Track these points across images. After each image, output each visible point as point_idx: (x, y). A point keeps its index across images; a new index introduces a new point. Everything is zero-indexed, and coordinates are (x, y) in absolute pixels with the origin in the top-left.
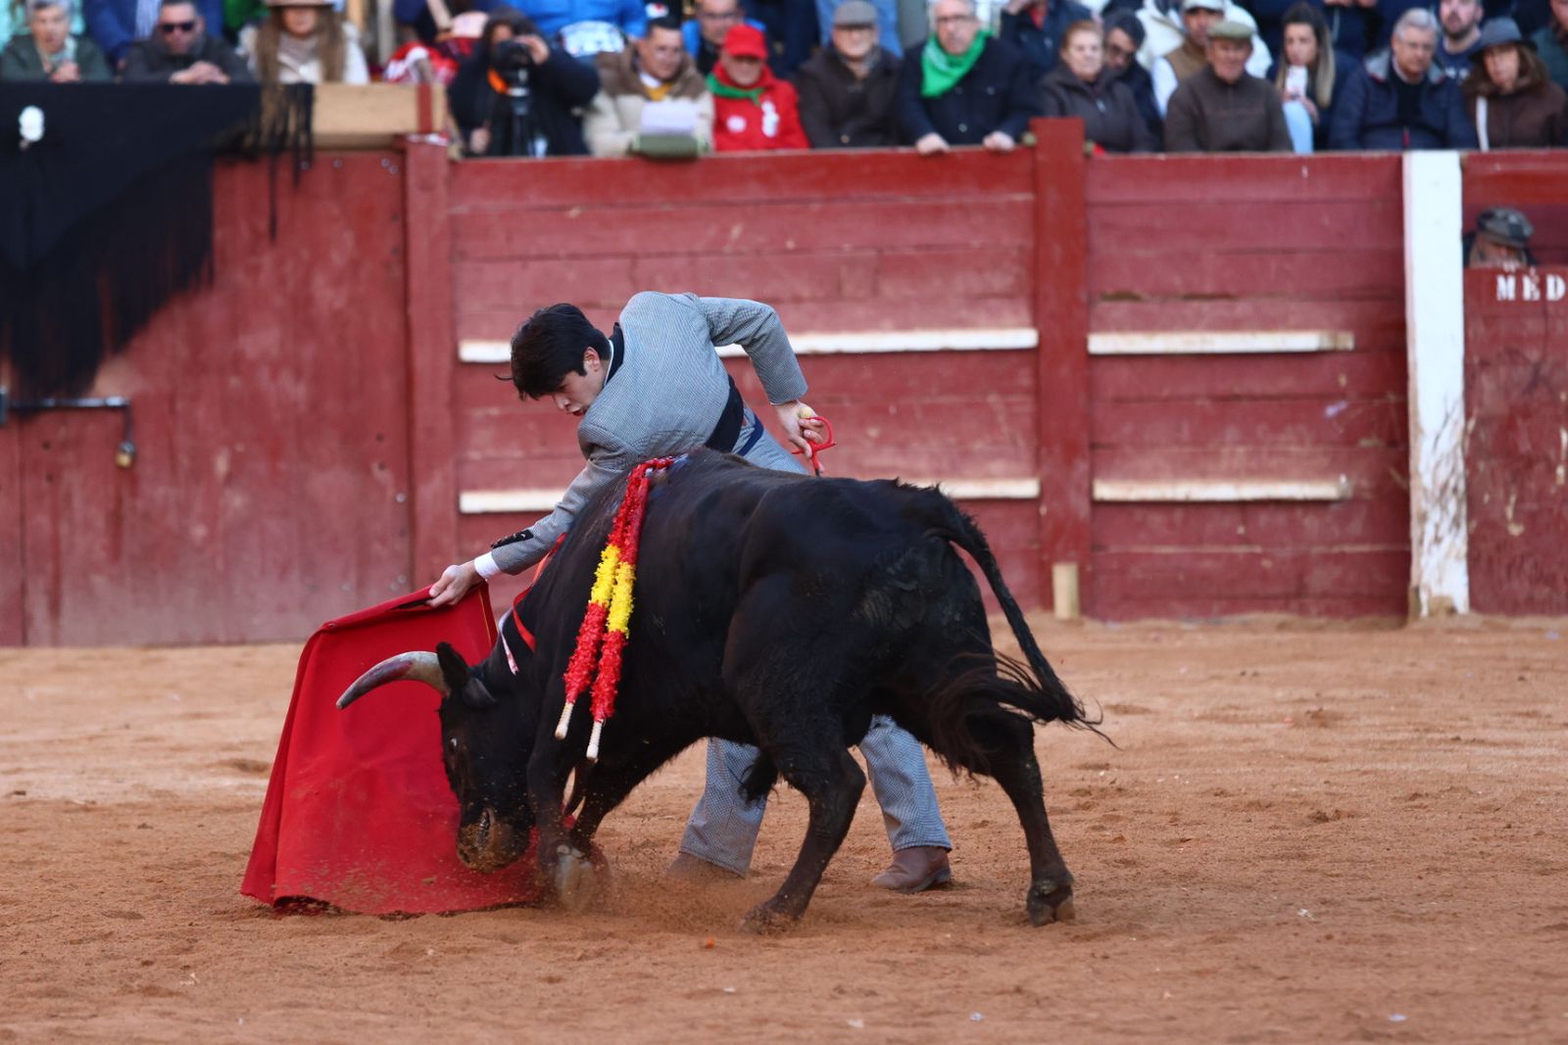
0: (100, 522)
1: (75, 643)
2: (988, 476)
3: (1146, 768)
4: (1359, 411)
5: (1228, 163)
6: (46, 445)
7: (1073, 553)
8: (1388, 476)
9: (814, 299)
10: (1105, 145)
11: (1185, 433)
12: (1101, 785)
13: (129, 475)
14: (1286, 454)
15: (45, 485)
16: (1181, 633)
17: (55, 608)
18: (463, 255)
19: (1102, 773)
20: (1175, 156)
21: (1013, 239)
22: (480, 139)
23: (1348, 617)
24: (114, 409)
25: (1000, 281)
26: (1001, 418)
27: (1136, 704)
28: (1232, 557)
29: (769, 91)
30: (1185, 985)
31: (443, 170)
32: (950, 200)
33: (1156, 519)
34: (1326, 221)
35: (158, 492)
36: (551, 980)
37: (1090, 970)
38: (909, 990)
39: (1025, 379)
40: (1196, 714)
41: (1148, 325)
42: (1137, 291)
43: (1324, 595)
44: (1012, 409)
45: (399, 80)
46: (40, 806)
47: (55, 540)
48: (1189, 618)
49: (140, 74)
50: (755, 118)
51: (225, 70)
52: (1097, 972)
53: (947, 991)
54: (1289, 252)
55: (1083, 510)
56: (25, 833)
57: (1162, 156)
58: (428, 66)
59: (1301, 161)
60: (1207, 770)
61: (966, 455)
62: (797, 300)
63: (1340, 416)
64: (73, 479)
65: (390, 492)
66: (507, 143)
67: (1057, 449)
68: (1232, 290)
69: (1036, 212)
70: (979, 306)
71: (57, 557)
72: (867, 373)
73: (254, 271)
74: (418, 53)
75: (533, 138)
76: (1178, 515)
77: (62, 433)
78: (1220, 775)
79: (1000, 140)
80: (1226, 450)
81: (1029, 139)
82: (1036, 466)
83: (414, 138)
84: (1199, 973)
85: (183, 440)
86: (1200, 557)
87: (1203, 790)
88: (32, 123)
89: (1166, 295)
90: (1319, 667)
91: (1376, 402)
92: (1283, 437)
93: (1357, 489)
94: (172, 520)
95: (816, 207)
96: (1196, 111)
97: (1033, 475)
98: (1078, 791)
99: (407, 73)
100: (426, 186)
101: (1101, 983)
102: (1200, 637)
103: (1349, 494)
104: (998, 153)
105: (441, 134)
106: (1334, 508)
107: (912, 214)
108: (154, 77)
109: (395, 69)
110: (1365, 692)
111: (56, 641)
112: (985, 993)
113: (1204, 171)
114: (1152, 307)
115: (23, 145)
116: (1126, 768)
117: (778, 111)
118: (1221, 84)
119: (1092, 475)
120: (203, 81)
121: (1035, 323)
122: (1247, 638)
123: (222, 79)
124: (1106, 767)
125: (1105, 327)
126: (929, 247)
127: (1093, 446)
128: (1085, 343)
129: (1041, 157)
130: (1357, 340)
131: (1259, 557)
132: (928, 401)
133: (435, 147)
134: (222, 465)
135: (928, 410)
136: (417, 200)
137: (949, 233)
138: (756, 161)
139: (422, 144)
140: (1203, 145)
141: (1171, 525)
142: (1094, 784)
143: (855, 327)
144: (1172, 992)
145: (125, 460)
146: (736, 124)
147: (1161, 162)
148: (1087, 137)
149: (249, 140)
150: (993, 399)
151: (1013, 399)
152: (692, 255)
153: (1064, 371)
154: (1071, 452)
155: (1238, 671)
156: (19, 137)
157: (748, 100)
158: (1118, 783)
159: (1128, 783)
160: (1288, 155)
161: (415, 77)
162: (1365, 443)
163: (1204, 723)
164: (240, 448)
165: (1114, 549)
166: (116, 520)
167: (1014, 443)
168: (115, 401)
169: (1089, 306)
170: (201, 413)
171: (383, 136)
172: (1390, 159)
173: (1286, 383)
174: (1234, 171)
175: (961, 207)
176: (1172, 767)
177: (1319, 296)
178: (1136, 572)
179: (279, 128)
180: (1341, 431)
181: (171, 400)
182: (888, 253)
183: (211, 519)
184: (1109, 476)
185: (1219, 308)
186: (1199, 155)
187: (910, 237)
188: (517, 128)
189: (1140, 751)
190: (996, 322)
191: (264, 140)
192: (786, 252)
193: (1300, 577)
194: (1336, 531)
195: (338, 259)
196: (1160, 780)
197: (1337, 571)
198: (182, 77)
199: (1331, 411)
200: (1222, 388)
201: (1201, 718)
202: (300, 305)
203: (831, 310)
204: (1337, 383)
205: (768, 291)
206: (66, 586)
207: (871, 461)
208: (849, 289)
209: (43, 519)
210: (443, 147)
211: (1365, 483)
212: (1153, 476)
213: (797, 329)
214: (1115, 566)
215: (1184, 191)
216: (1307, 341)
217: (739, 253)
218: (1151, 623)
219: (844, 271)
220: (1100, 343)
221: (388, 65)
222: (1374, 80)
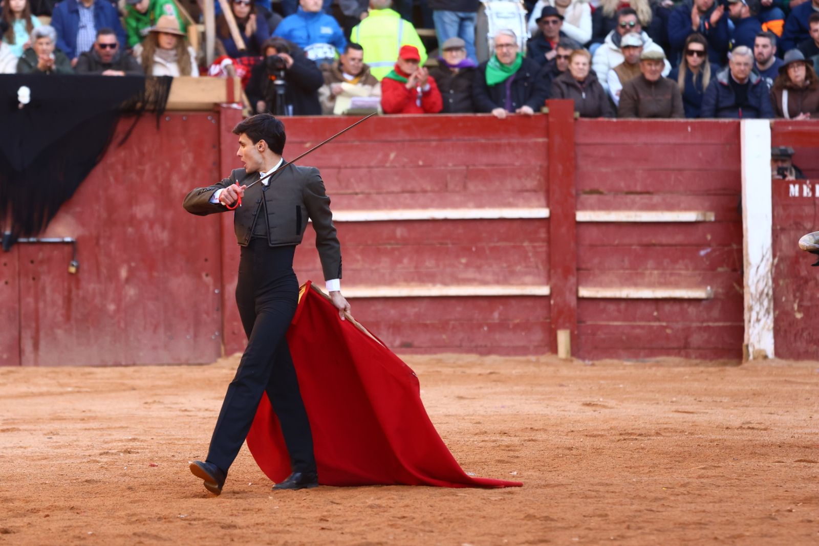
0: (60, 302)
1: (46, 365)
2: (524, 284)
4: (717, 253)
5: (649, 124)
6: (32, 262)
7: (567, 325)
8: (732, 287)
9: (433, 191)
11: (627, 263)
13: (75, 277)
14: (679, 275)
15: (31, 282)
16: (624, 367)
17: (36, 346)
20: (622, 120)
21: (537, 162)
22: (261, 105)
23: (711, 360)
24: (68, 243)
25: (530, 183)
26: (530, 254)
27: (598, 403)
28: (651, 327)
32: (504, 141)
33: (611, 307)
34: (700, 155)
35: (91, 286)
39: (543, 234)
41: (607, 207)
42: (601, 190)
43: (699, 348)
44: (536, 249)
45: (217, 75)
47: (37, 310)
48: (628, 359)
54: (680, 170)
55: (573, 302)
57: (614, 120)
58: (232, 68)
59: (688, 124)
61: (513, 273)
62: (424, 191)
63: (707, 255)
64: (46, 280)
65: (211, 288)
67: (560, 271)
68: (651, 189)
69: (549, 147)
70: (519, 195)
71: (37, 320)
72: (460, 230)
73: (141, 173)
74: (227, 61)
75: (287, 105)
76: (623, 306)
77: (41, 255)
80: (648, 272)
81: (545, 110)
82: (549, 280)
83: (225, 105)
85: (103, 259)
86: (633, 327)
88: (24, 95)
89: (617, 192)
91: (726, 249)
92: (677, 266)
93: (716, 294)
94: (97, 301)
95: (434, 144)
96: (635, 97)
97: (547, 284)
99: (221, 71)
102: (634, 369)
103: (712, 296)
105: (238, 103)
106: (704, 302)
107: (484, 148)
111: (36, 364)
113: (637, 128)
114: (609, 197)
115: (20, 106)
118: (649, 83)
119: (578, 284)
121: (548, 206)
122: (658, 370)
125: (584, 208)
126: (493, 165)
127: (578, 269)
128: (574, 216)
129: (551, 119)
130: (716, 216)
131: (664, 328)
132: (492, 245)
133: (235, 109)
134: (123, 273)
135: (492, 249)
136: (226, 137)
137: (504, 158)
139: (230, 108)
141: (619, 311)
143: (454, 206)
145: (73, 270)
147: (613, 122)
148: (576, 110)
149: (139, 105)
150: (526, 244)
151: (536, 244)
152: (369, 167)
153: (563, 230)
154: (567, 272)
156: (19, 102)
160: (681, 120)
161: (225, 73)
162: (720, 269)
164: (133, 264)
165: (589, 323)
166: (68, 301)
167: (537, 267)
168: (68, 239)
169: (578, 195)
170: (113, 246)
171: (208, 104)
172: (734, 122)
173: (679, 238)
174: (652, 128)
175: (509, 145)
177: (695, 193)
178: (601, 335)
180: (708, 263)
181: (98, 239)
182: (471, 168)
183: (118, 301)
184: (587, 284)
185: (645, 199)
186: (634, 119)
187: (483, 160)
188: (279, 101)
190: (528, 204)
192: (419, 166)
193: (686, 338)
194: (706, 316)
195: (185, 167)
197: (706, 335)
199: (702, 253)
200: (645, 240)
202: (165, 189)
203: (442, 196)
204: (706, 238)
205: (409, 187)
206: (42, 334)
207: (462, 275)
208: (451, 186)
209: (30, 300)
210: (241, 110)
211: (720, 290)
212: (609, 285)
213: (424, 207)
214: (589, 331)
215: (627, 138)
216: (690, 216)
217: (395, 167)
218: (608, 361)
219: (449, 177)
220: (582, 216)
221: (210, 66)
222: (722, 84)
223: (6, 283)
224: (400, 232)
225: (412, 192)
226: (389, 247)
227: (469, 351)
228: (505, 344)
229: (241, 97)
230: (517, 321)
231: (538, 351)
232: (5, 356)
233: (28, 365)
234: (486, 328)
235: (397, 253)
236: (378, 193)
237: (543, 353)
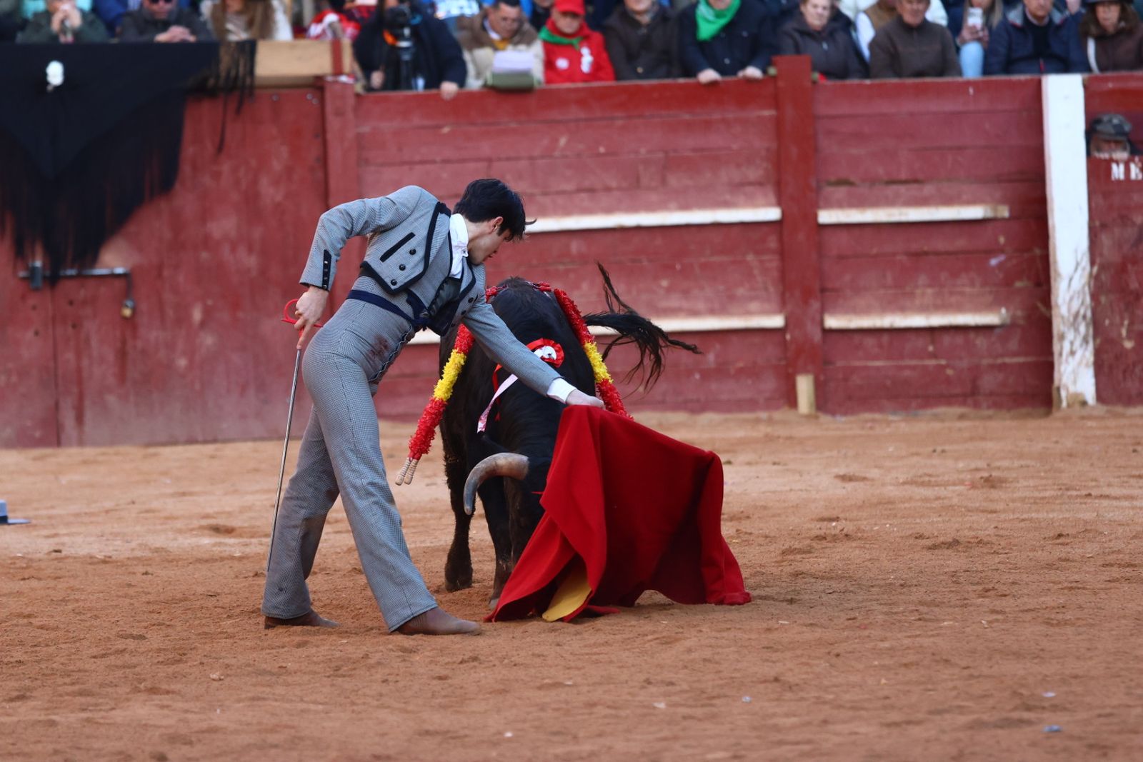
0: (111, 356)
1: (95, 444)
2: (748, 313)
3: (865, 519)
4: (1014, 261)
5: (916, 86)
6: (71, 303)
7: (810, 367)
8: (1035, 308)
9: (619, 189)
10: (827, 74)
11: (889, 279)
12: (833, 533)
13: (131, 322)
14: (962, 294)
15: (70, 330)
16: (889, 423)
17: (80, 419)
18: (367, 162)
19: (834, 524)
20: (877, 81)
21: (762, 143)
22: (377, 78)
23: (1009, 409)
24: (119, 276)
25: (753, 173)
26: (756, 272)
27: (857, 474)
28: (925, 367)
29: (586, 39)
30: (897, 674)
31: (351, 101)
32: (716, 116)
33: (870, 341)
34: (987, 126)
35: (152, 335)
36: (440, 678)
37: (827, 664)
38: (699, 681)
39: (773, 243)
40: (901, 481)
41: (861, 203)
42: (852, 179)
43: (991, 394)
44: (764, 265)
45: (318, 37)
46: (71, 560)
47: (79, 370)
48: (894, 412)
49: (132, 36)
50: (576, 60)
51: (193, 32)
52: (832, 666)
53: (726, 681)
54: (960, 149)
55: (817, 336)
56: (61, 580)
57: (868, 82)
58: (339, 26)
59: (968, 83)
60: (909, 520)
61: (732, 298)
62: (608, 189)
63: (1000, 265)
64: (90, 327)
66: (396, 81)
67: (797, 293)
68: (920, 176)
69: (778, 122)
70: (739, 192)
71: (80, 382)
72: (659, 241)
73: (217, 176)
74: (331, 18)
75: (415, 77)
76: (885, 338)
77: (82, 293)
78: (919, 523)
79: (753, 72)
80: (918, 291)
82: (782, 306)
83: (330, 79)
84: (906, 665)
85: (168, 296)
86: (901, 368)
87: (907, 534)
88: (55, 73)
89: (873, 181)
90: (989, 445)
91: (1026, 255)
92: (959, 281)
93: (1014, 318)
94: (162, 355)
95: (619, 123)
96: (892, 49)
97: (780, 312)
98: (817, 537)
99: (324, 32)
100: (340, 113)
101: (836, 673)
102: (903, 425)
103: (1008, 321)
104: (750, 81)
105: (349, 75)
106: (997, 331)
107: (689, 126)
108: (144, 38)
109: (315, 30)
110: (1023, 462)
111: (81, 443)
112: (752, 682)
113: (898, 92)
114: (863, 190)
115: (50, 88)
116: (851, 520)
117: (592, 54)
118: (909, 29)
119: (822, 311)
120: (177, 40)
121: (779, 203)
122: (937, 425)
123: (192, 39)
124: (837, 519)
125: (829, 205)
126: (702, 150)
127: (823, 290)
128: (815, 216)
129: (781, 84)
130: (1011, 211)
131: (943, 367)
132: (703, 260)
133: (345, 84)
134: (197, 315)
135: (704, 266)
136: (333, 123)
137: (716, 140)
138: (577, 90)
139: (336, 82)
140: (899, 74)
141: (880, 346)
142: (828, 532)
143: (650, 208)
144: (887, 679)
145: (127, 312)
146: (562, 63)
147: (867, 85)
148: (814, 68)
149: (211, 82)
150: (750, 257)
151: (765, 257)
152: (531, 158)
153: (801, 236)
154: (807, 295)
155: (931, 449)
156: (47, 83)
157: (571, 46)
158: (845, 530)
159: (853, 530)
160: (959, 79)
161: (329, 35)
162: (1018, 284)
163: (907, 487)
164: (210, 302)
165: (840, 363)
166: (122, 355)
168: (119, 270)
169: (818, 190)
170: (181, 278)
171: (308, 78)
172: (1032, 80)
173: (961, 243)
174: (920, 91)
175: (724, 121)
176: (884, 519)
177: (983, 180)
178: (856, 380)
179: (233, 73)
180: (1001, 276)
181: (160, 268)
182: (672, 154)
183: (191, 353)
184: (835, 310)
185: (913, 190)
186: (895, 80)
187: (687, 143)
188: (404, 72)
189: (860, 508)
190: (751, 203)
191: (222, 82)
192: (599, 155)
193: (974, 381)
194: (999, 348)
195: (277, 166)
196: (876, 528)
197: (1001, 376)
198: (162, 37)
199: (994, 262)
200: (915, 247)
201: (904, 483)
202: (251, 199)
203: (632, 196)
204: (997, 242)
205: (587, 184)
206: (87, 403)
207: (664, 304)
208: (645, 181)
209: (70, 356)
210: (351, 85)
211: (1019, 313)
212: (867, 311)
213: (609, 210)
214: (840, 376)
215: (884, 107)
216: (975, 212)
217: (565, 157)
218: (868, 416)
219: (641, 168)
220: (826, 216)
221: (309, 27)
222: (1014, 26)
223: (37, 333)
224: (575, 246)
225: (591, 190)
226: (561, 267)
227: (676, 407)
228: (724, 397)
229: (352, 67)
230: (741, 364)
231: (770, 404)
232: (38, 434)
233: (70, 445)
234: (697, 376)
235: (572, 276)
236: (545, 194)
237: (777, 408)
